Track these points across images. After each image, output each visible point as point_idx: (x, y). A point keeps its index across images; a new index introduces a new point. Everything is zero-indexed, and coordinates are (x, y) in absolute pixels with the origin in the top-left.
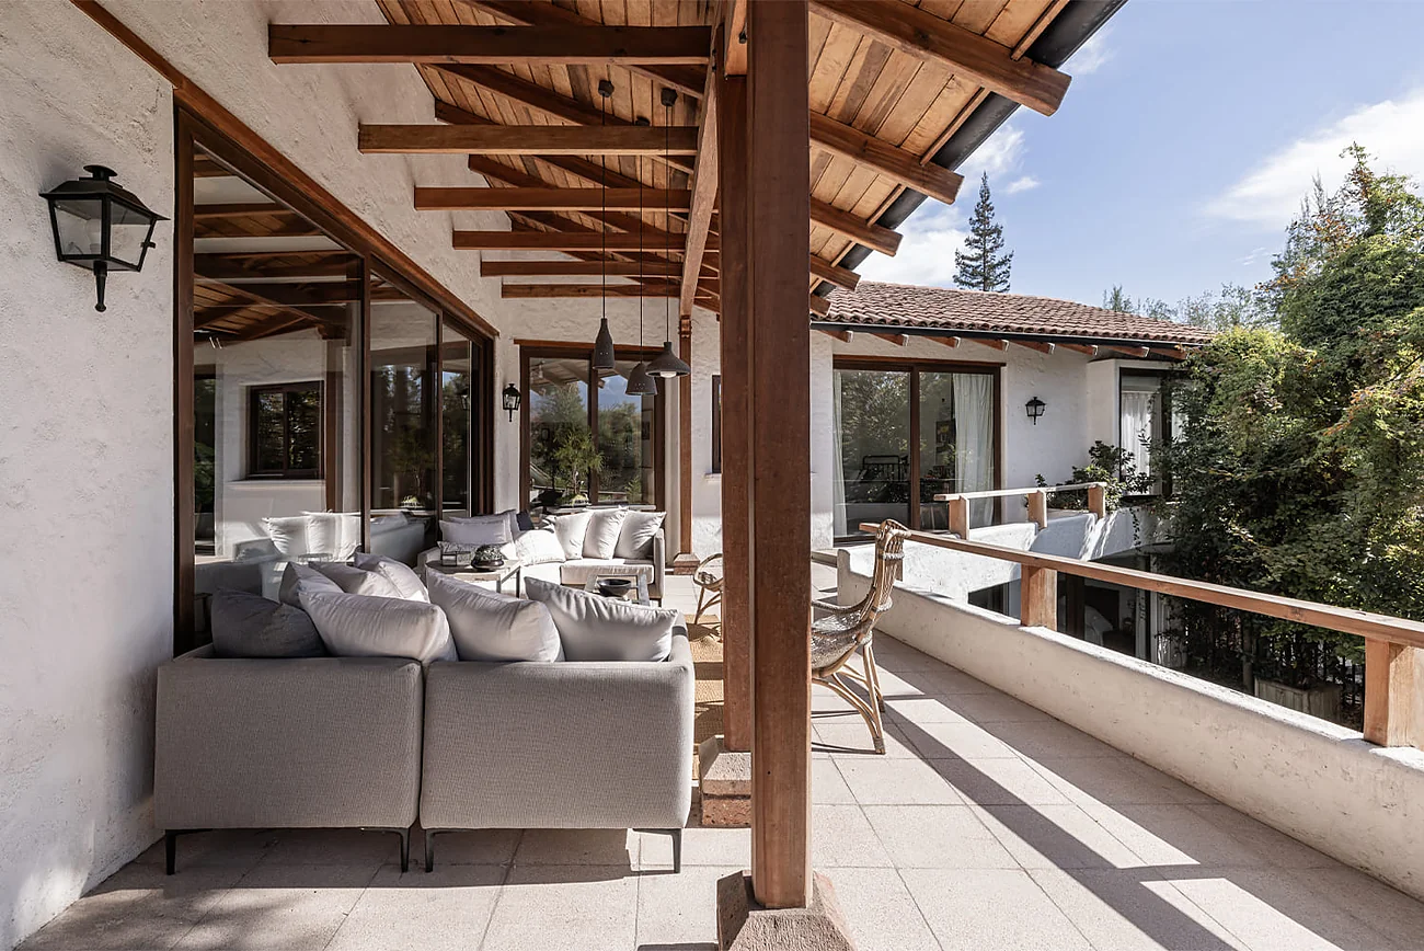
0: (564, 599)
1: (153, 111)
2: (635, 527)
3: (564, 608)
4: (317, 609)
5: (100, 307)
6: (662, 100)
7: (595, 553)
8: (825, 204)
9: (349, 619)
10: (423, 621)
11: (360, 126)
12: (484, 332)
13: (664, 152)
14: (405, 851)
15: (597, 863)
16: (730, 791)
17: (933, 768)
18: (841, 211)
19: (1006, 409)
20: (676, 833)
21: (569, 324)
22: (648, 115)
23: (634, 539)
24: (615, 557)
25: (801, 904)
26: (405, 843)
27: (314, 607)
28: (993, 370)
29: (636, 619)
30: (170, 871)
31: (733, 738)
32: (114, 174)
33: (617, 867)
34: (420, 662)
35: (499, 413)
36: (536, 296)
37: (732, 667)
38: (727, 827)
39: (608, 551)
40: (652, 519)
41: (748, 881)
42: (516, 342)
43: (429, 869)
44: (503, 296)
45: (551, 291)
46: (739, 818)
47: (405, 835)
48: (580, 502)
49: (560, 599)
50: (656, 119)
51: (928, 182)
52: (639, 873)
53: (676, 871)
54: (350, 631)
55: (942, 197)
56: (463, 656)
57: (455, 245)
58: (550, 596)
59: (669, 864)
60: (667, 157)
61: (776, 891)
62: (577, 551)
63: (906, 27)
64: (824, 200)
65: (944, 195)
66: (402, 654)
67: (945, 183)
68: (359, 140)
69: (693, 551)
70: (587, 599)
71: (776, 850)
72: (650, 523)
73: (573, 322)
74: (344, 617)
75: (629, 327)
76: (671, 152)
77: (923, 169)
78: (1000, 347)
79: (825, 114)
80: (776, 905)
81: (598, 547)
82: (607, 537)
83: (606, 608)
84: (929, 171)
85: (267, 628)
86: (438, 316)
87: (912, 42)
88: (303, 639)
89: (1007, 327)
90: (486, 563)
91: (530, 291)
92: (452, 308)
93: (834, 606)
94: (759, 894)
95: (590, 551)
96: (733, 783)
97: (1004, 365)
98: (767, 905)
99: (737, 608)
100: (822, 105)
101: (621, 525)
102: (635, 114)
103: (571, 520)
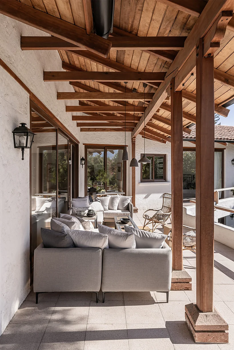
0: (136, 232)
1: (27, 103)
2: (123, 201)
3: (136, 234)
4: (72, 235)
5: (23, 159)
6: (143, 86)
7: (112, 209)
8: (185, 112)
9: (82, 238)
10: (104, 239)
11: (58, 93)
12: (77, 143)
13: (144, 100)
14: (97, 298)
15: (146, 300)
16: (177, 281)
17: (224, 273)
18: (190, 115)
19: (225, 162)
20: (167, 293)
21: (99, 139)
22: (137, 88)
23: (123, 204)
24: (118, 209)
25: (212, 311)
26: (98, 295)
27: (71, 234)
28: (222, 150)
29: (156, 237)
30: (37, 303)
31: (176, 267)
32: (26, 124)
33: (151, 302)
34: (101, 249)
35: (80, 166)
36: (91, 131)
37: (176, 248)
38: (176, 290)
39: (116, 208)
40: (128, 198)
41: (196, 306)
42: (83, 144)
43: (103, 302)
44: (81, 131)
45: (95, 130)
46: (179, 288)
47: (97, 293)
48: (103, 192)
49: (134, 232)
50: (139, 89)
51: (220, 111)
52: (158, 303)
53: (167, 302)
54: (82, 241)
55: (224, 116)
56: (111, 247)
57: (73, 120)
58: (132, 231)
59: (165, 300)
60: (145, 101)
61: (205, 308)
62: (107, 208)
63: (223, 78)
64: (186, 112)
65: (224, 115)
66: (98, 247)
67: (225, 112)
68: (57, 96)
69: (136, 206)
70: (142, 232)
71: (205, 298)
72: (128, 199)
73: (100, 138)
74: (80, 237)
75: (116, 139)
76: (145, 100)
77: (219, 108)
78: (225, 145)
79: (192, 93)
80: (205, 312)
81: (113, 207)
82: (115, 204)
83: (147, 234)
84: (220, 108)
85: (63, 240)
86: (68, 141)
87: (224, 82)
88: (71, 243)
89: (227, 139)
90: (91, 215)
91: (89, 130)
92: (71, 138)
93: (192, 228)
94: (201, 309)
95: (111, 208)
96: (177, 279)
97: (225, 149)
98: (203, 312)
99: (177, 233)
100: (191, 90)
101: (119, 200)
102: (133, 87)
103: (105, 199)
